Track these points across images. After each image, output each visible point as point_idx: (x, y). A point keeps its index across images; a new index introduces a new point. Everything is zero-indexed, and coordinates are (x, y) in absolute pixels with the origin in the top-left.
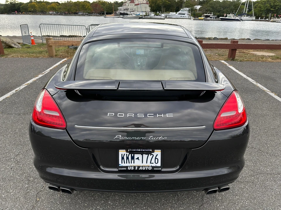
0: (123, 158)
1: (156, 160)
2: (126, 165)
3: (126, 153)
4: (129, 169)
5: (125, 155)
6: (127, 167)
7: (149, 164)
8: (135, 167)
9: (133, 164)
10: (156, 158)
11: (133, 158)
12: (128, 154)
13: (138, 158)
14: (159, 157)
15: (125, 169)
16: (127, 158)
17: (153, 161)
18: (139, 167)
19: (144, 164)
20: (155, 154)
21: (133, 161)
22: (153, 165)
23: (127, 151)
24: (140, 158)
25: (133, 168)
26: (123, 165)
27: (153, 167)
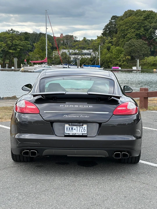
0: (67, 129)
1: (84, 130)
2: (68, 132)
3: (69, 126)
4: (70, 135)
5: (68, 127)
6: (69, 133)
7: (80, 132)
8: (73, 134)
9: (72, 132)
10: (84, 129)
11: (72, 129)
12: (70, 126)
13: (75, 129)
14: (86, 129)
15: (68, 134)
16: (69, 129)
17: (83, 131)
18: (75, 134)
19: (78, 132)
20: (83, 127)
21: (72, 131)
22: (83, 133)
23: (69, 125)
24: (76, 129)
25: (72, 135)
26: (67, 132)
27: (82, 134)
